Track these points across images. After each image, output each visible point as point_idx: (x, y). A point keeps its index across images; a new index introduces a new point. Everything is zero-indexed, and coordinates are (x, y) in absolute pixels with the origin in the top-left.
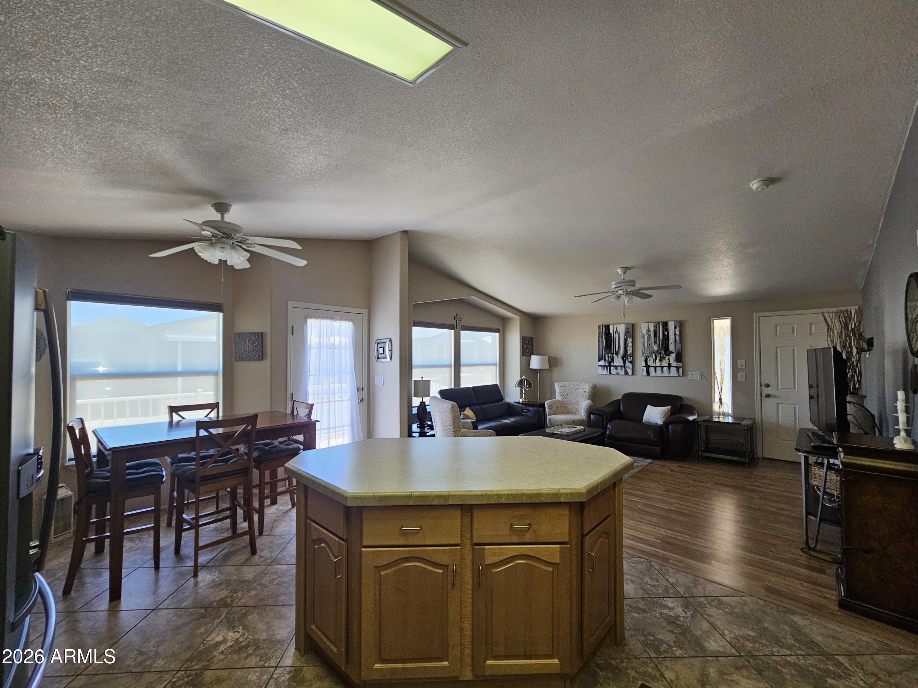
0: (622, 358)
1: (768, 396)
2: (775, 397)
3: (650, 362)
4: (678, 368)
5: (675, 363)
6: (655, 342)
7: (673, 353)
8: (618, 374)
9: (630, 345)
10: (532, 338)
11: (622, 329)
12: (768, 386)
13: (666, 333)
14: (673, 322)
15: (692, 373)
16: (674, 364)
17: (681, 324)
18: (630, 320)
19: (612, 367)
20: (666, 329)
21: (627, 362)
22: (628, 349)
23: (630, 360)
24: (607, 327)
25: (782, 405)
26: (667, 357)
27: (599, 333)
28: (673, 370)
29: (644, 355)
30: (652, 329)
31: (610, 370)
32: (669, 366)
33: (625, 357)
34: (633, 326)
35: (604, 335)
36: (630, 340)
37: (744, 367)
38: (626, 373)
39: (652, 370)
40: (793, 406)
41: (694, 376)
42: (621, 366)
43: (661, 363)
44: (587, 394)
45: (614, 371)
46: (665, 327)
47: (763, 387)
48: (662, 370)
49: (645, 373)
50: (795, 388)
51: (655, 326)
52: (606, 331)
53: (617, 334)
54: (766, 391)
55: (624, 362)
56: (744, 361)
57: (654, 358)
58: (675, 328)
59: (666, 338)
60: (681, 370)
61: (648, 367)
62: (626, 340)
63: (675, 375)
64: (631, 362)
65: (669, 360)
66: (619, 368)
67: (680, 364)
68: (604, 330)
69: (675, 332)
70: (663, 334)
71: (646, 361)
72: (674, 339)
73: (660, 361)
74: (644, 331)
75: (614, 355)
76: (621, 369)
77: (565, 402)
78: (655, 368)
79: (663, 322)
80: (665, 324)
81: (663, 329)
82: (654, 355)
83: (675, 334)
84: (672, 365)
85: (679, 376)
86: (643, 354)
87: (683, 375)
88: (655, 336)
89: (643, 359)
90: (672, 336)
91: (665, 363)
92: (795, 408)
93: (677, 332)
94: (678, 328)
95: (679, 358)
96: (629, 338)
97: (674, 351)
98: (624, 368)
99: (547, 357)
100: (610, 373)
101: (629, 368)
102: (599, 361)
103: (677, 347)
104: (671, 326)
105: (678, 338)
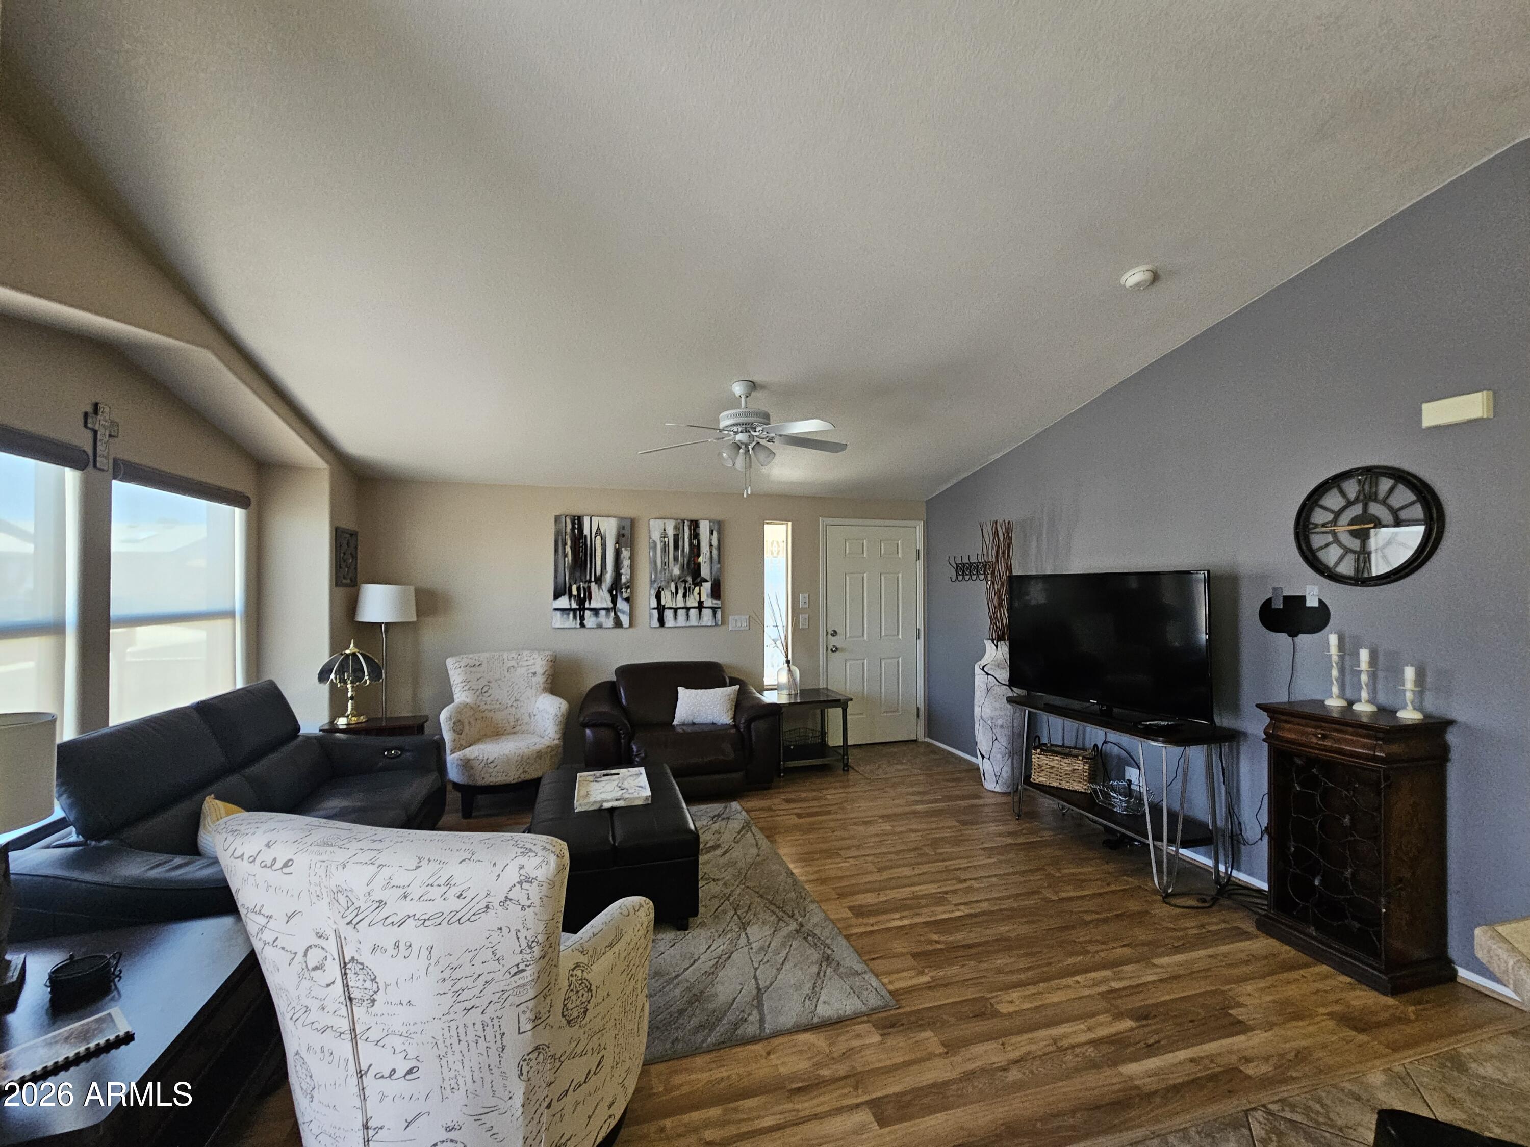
0: (610, 591)
1: (835, 650)
2: (843, 650)
3: (666, 600)
4: (714, 610)
5: (710, 600)
6: (676, 559)
7: (706, 581)
8: (600, 626)
9: (626, 563)
10: (354, 534)
11: (610, 527)
12: (835, 633)
13: (695, 542)
14: (708, 522)
15: (737, 617)
16: (708, 602)
17: (718, 527)
18: (629, 512)
19: (587, 613)
20: (695, 535)
21: (619, 600)
22: (623, 571)
23: (625, 595)
24: (577, 521)
25: (851, 662)
26: (697, 588)
27: (558, 534)
28: (707, 613)
29: (656, 585)
30: (671, 532)
31: (582, 618)
32: (700, 606)
33: (616, 588)
34: (633, 522)
35: (568, 538)
36: (625, 553)
37: (807, 606)
38: (618, 624)
39: (669, 614)
40: (862, 662)
41: (739, 624)
42: (607, 610)
43: (685, 602)
45: (590, 620)
46: (695, 530)
47: (829, 636)
48: (688, 615)
49: (655, 623)
50: (863, 635)
51: (676, 528)
52: (573, 529)
53: (599, 538)
54: (833, 641)
55: (614, 602)
56: (807, 595)
57: (674, 591)
58: (712, 533)
59: (696, 550)
60: (719, 612)
61: (661, 609)
62: (618, 553)
63: (709, 624)
64: (627, 600)
65: (699, 594)
66: (603, 613)
67: (718, 602)
68: (569, 526)
69: (711, 540)
70: (691, 544)
71: (658, 597)
72: (708, 554)
73: (685, 596)
74: (656, 536)
75: (593, 584)
76: (608, 615)
78: (676, 610)
79: (691, 521)
80: (695, 525)
81: (690, 535)
82: (673, 585)
83: (711, 546)
84: (705, 605)
85: (716, 625)
86: (652, 582)
87: (722, 624)
88: (676, 547)
89: (653, 593)
90: (704, 548)
91: (692, 602)
92: (863, 665)
93: (715, 543)
94: (715, 533)
95: (716, 592)
96: (626, 547)
97: (708, 578)
98: (612, 614)
99: (412, 588)
100: (582, 625)
101: (624, 613)
102: (556, 597)
103: (714, 570)
104: (704, 528)
105: (715, 552)
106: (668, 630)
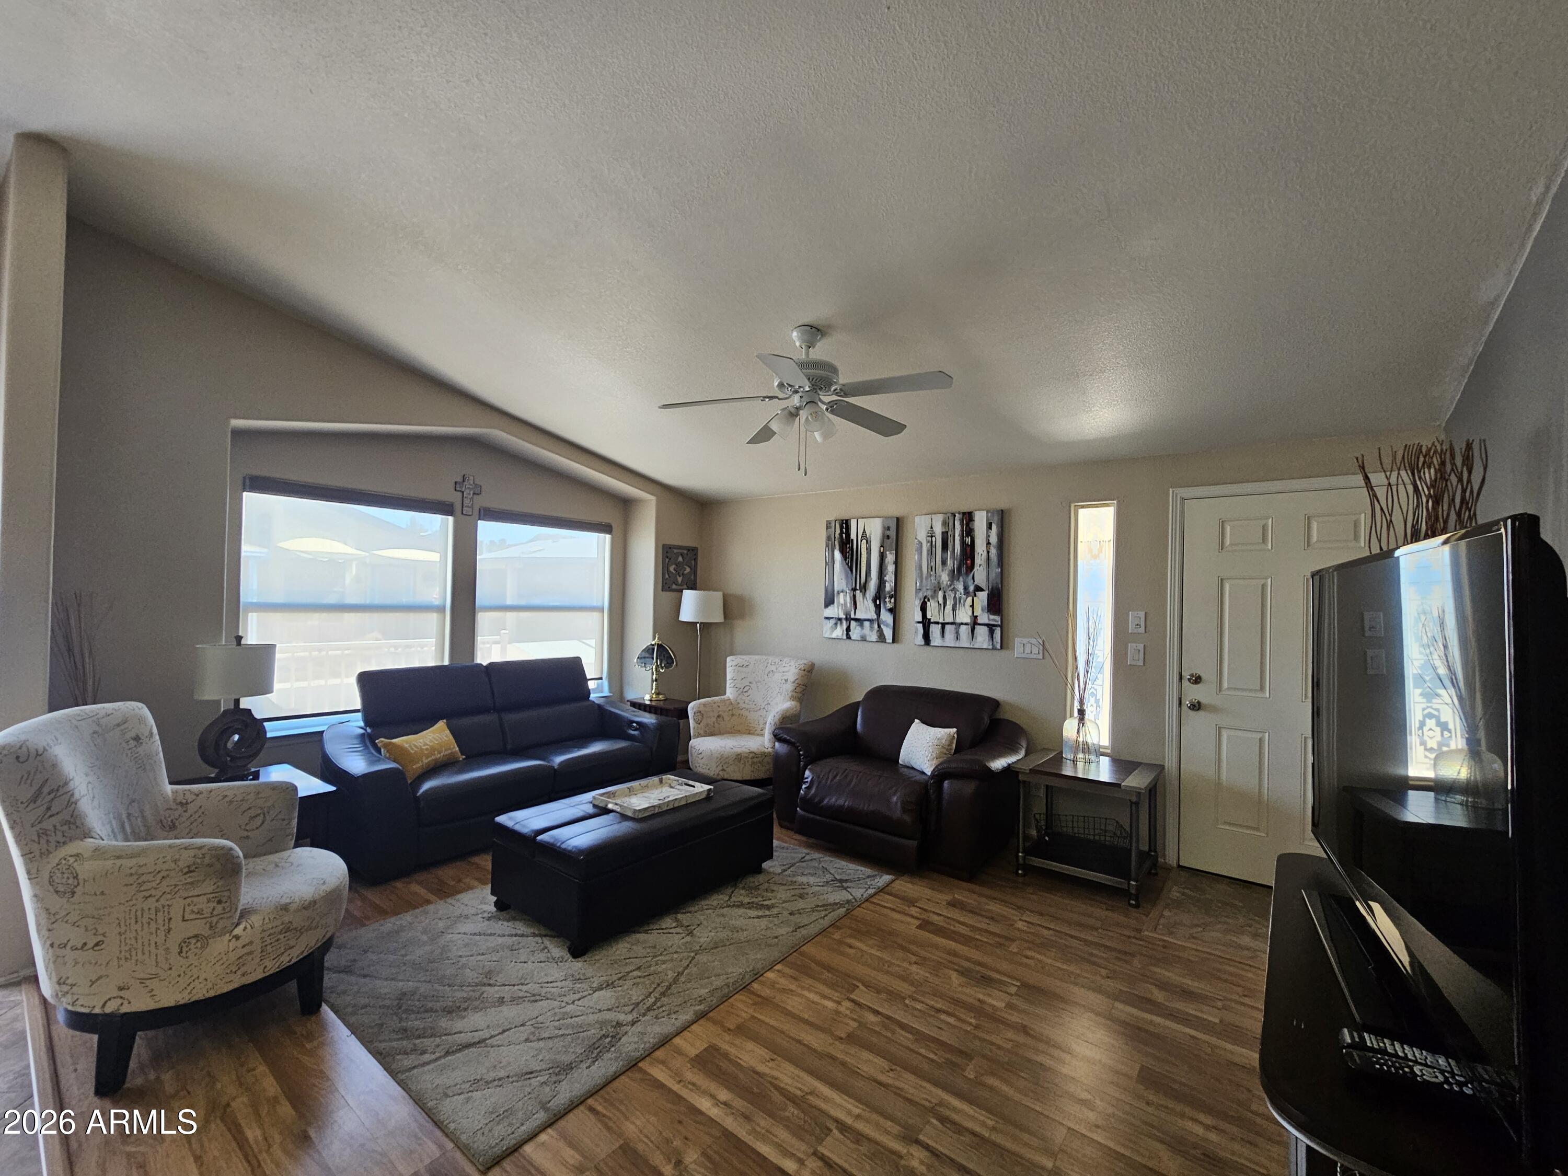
0: (874, 601)
1: (1196, 706)
2: (1213, 709)
3: (933, 612)
4: (991, 628)
5: (986, 615)
6: (944, 563)
7: (982, 590)
8: (863, 639)
9: (891, 568)
10: (693, 551)
11: (875, 529)
12: (1197, 680)
13: (968, 540)
14: (985, 512)
15: (1025, 641)
16: (984, 618)
17: (1002, 519)
18: (895, 510)
19: (853, 623)
20: (968, 531)
21: (883, 611)
22: (887, 578)
23: (889, 606)
24: (845, 525)
25: (1232, 733)
26: (970, 599)
27: (829, 538)
28: (982, 632)
29: (921, 595)
30: (938, 530)
31: (848, 629)
32: (975, 623)
33: (878, 597)
34: (899, 521)
35: (837, 543)
36: (890, 558)
37: (1142, 630)
38: (882, 638)
39: (935, 630)
40: (1259, 736)
41: (1028, 650)
42: (870, 620)
43: (954, 616)
44: (789, 687)
45: (856, 632)
46: (968, 525)
47: (1185, 683)
48: (957, 633)
49: (920, 640)
50: (1262, 688)
51: (945, 523)
52: (841, 534)
53: (864, 541)
54: (1193, 693)
55: (878, 612)
56: (1142, 614)
57: (941, 601)
58: (990, 526)
59: (968, 552)
60: (998, 632)
61: (926, 623)
62: (882, 557)
63: (985, 647)
64: (891, 610)
65: (972, 606)
66: (867, 624)
67: (998, 618)
68: (838, 531)
69: (988, 536)
70: (963, 542)
71: (923, 609)
72: (985, 554)
73: (954, 609)
74: (922, 536)
75: (858, 592)
76: (871, 628)
77: (742, 705)
78: (943, 625)
79: (964, 514)
80: (968, 517)
81: (962, 531)
82: (941, 594)
83: (989, 543)
84: (979, 621)
85: (994, 648)
86: (918, 590)
87: (1002, 647)
88: (945, 547)
89: (918, 603)
90: (980, 548)
91: (964, 616)
92: (1261, 740)
93: (994, 539)
94: (994, 527)
95: (996, 603)
96: (890, 550)
97: (983, 585)
98: (876, 626)
99: (718, 595)
100: (848, 637)
101: (887, 625)
102: (827, 606)
103: (993, 575)
104: (980, 522)
105: (993, 551)
106: (935, 651)
